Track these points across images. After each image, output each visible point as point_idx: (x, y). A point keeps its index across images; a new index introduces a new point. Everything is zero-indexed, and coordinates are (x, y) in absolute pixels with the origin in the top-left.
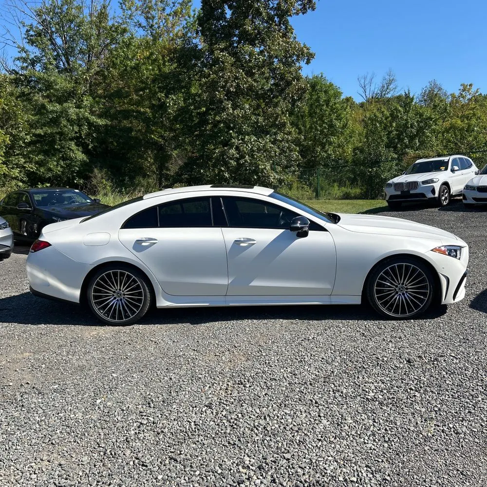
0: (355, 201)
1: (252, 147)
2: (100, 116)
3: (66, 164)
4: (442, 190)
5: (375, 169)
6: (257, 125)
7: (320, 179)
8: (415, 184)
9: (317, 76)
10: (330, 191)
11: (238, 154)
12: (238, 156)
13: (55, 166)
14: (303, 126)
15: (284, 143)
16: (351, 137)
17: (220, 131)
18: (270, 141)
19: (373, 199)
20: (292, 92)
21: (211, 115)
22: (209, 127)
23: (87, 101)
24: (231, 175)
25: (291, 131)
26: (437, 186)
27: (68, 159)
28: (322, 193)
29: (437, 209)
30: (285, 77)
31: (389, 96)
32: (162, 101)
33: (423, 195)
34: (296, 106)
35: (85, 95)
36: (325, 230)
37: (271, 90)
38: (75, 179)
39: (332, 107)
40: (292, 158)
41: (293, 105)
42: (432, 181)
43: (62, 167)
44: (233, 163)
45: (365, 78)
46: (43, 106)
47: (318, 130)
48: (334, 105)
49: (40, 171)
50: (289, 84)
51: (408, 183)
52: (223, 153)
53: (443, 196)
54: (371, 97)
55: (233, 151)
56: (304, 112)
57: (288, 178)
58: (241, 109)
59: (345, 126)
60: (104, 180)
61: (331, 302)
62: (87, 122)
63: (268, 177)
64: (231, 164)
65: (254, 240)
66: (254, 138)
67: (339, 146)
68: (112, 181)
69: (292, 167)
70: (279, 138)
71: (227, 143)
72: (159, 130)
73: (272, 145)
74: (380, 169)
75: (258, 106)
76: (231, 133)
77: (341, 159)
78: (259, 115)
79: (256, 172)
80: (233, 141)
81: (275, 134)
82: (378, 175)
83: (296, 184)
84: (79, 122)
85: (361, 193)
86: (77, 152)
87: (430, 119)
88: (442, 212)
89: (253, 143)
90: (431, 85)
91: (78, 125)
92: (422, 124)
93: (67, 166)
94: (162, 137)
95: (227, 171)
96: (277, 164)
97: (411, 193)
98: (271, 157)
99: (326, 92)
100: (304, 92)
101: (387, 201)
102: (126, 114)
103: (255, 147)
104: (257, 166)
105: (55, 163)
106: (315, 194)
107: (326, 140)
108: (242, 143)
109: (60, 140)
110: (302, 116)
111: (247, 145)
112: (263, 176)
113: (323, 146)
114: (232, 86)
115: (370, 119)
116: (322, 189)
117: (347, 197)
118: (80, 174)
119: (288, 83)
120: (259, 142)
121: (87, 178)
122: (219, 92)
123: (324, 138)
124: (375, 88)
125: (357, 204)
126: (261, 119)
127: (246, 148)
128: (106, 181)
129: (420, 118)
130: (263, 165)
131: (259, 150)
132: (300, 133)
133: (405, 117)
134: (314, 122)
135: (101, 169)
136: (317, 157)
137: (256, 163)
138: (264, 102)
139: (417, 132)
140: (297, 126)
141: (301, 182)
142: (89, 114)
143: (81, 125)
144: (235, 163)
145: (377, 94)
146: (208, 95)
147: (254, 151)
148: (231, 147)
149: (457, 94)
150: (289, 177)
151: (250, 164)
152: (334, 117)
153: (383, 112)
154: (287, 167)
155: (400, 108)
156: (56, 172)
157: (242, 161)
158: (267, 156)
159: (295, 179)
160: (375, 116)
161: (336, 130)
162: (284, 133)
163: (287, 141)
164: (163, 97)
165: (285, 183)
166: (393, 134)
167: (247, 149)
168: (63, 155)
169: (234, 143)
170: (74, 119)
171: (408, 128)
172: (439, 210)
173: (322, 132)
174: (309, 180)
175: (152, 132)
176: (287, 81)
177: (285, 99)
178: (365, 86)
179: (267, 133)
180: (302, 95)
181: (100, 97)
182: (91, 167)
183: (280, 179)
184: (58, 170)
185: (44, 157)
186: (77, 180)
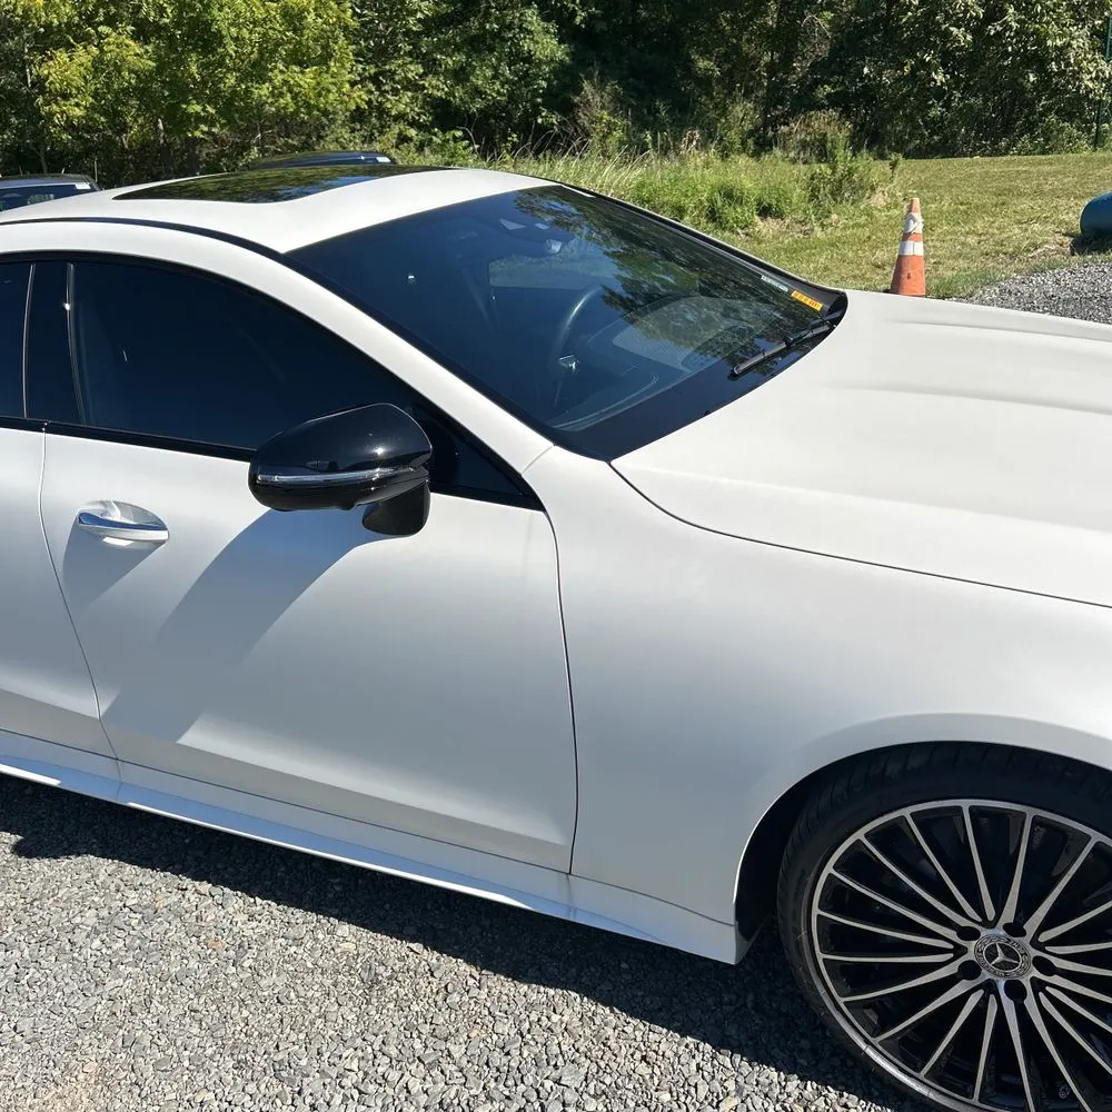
11: (981, 4)
12: (982, 11)
13: (489, 81)
27: (522, 59)
38: (539, 113)
43: (505, 81)
44: (963, 36)
49: (455, 97)
60: (605, 113)
61: (570, 908)
63: (1077, 74)
64: (954, 39)
86: (541, 37)
93: (521, 78)
95: (944, 65)
104: (1041, 41)
105: (489, 73)
118: (553, 99)
128: (609, 114)
130: (1062, 36)
135: (601, 82)
144: (969, 37)
151: (1020, 35)
157: (993, 29)
182: (577, 76)
184: (496, 91)
185: (469, 56)
186: (543, 114)
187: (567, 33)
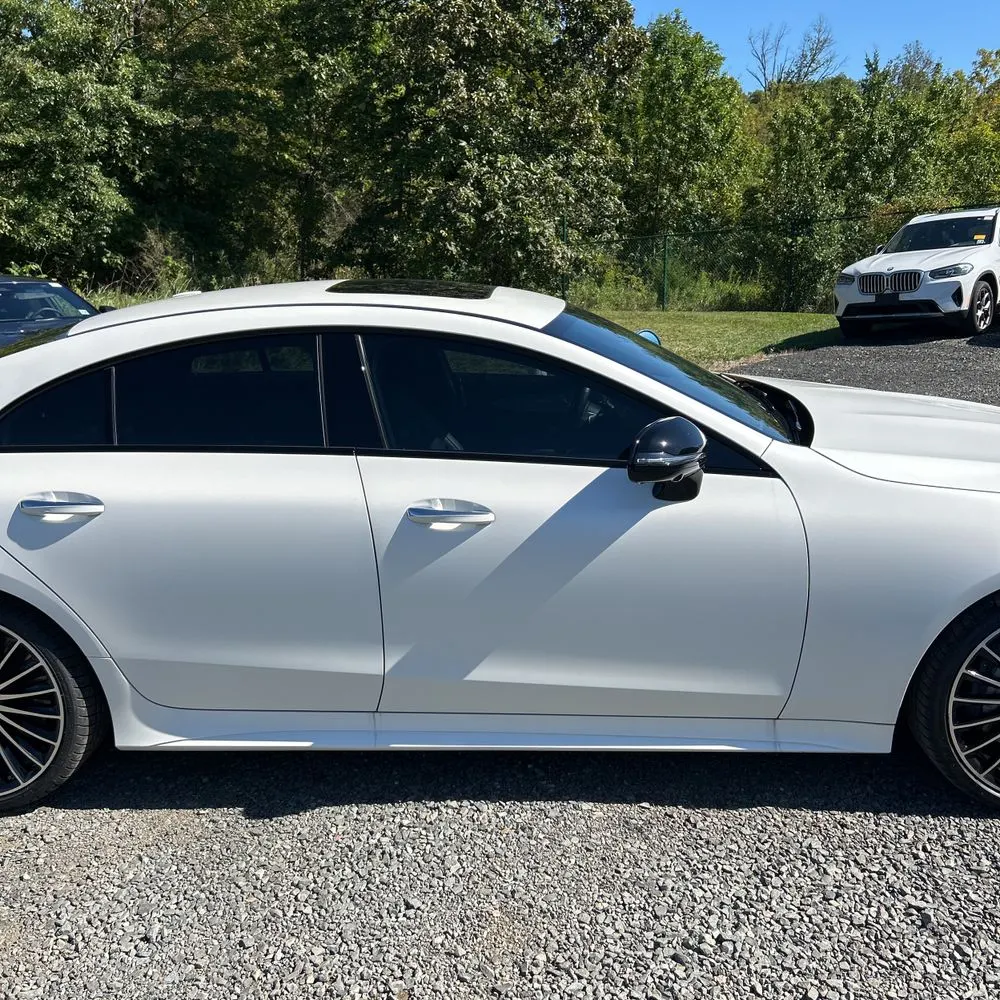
0: (752, 316)
1: (513, 182)
2: (159, 105)
3: (80, 218)
4: (978, 294)
5: (800, 239)
6: (526, 130)
7: (670, 261)
8: (911, 278)
9: (665, 18)
10: (690, 289)
11: (479, 197)
12: (480, 202)
13: (55, 223)
14: (632, 136)
15: (588, 174)
16: (739, 164)
17: (439, 141)
18: (555, 168)
19: (792, 309)
20: (610, 52)
21: (418, 103)
22: (415, 135)
23: (128, 66)
24: (462, 248)
25: (604, 147)
26: (968, 283)
27: (86, 207)
28: (674, 294)
29: (963, 342)
30: (594, 12)
31: (815, 78)
32: (303, 67)
33: (932, 306)
34: (617, 86)
35: (124, 52)
36: (769, 472)
37: (560, 45)
38: (105, 254)
39: (699, 92)
40: (606, 209)
41: (610, 84)
42: (955, 270)
43: (71, 225)
44: (468, 219)
45: (765, 38)
46: (24, 79)
47: (665, 146)
48: (705, 87)
49: (19, 235)
50: (602, 29)
51: (895, 274)
52: (443, 197)
53: (979, 307)
54: (775, 80)
55: (467, 192)
56: (634, 103)
57: (595, 258)
58: (487, 91)
59: (726, 138)
60: (170, 258)
61: (775, 743)
62: (127, 119)
63: (550, 254)
64: (462, 221)
65: (484, 510)
66: (517, 161)
67: (712, 185)
68: (189, 260)
69: (605, 233)
70: (576, 162)
71: (453, 173)
72: (302, 141)
73: (560, 179)
74: (813, 238)
75: (530, 85)
76: (463, 148)
77: (715, 216)
78: (530, 106)
79: (521, 242)
80: (469, 165)
81: (569, 152)
82: (805, 254)
83: (612, 273)
84: (109, 116)
85: (764, 296)
86: (105, 190)
87: (925, 121)
88: (982, 351)
89: (516, 172)
90: (909, 53)
91: (107, 125)
92: (904, 135)
93: (85, 223)
94: (309, 158)
95: (455, 239)
96: (570, 225)
97: (901, 299)
98: (556, 206)
99: (685, 55)
100: (637, 53)
101: (838, 318)
102: (224, 103)
103: (520, 182)
104: (524, 229)
105: (55, 216)
106: (656, 295)
107: (684, 169)
108: (490, 173)
109: (64, 161)
110: (630, 112)
111: (501, 177)
112: (538, 253)
113: (676, 182)
114: (467, 32)
115: (786, 121)
116: (673, 285)
117: (730, 304)
118: (117, 243)
119: (600, 30)
120: (530, 170)
121: (131, 252)
122: (436, 46)
123: (678, 166)
124: (784, 61)
125: (756, 323)
126: (534, 115)
127: (497, 184)
128: (174, 259)
129: (902, 119)
130: (538, 226)
131: (529, 189)
132: (624, 152)
133: (867, 118)
134: (656, 129)
135: (163, 232)
136: (661, 209)
137: (521, 221)
138: (542, 74)
139: (893, 154)
140: (618, 136)
141: (624, 267)
142: (133, 98)
143: (114, 126)
144: (473, 220)
145: (788, 74)
146: (411, 56)
147: (517, 192)
148: (464, 181)
149: (968, 73)
150: (597, 256)
151: (509, 223)
152: (703, 114)
153: (816, 105)
154: (592, 232)
155: (856, 97)
156: (59, 237)
157: (488, 216)
158: (546, 205)
159: (611, 260)
160: (798, 113)
161: (706, 147)
162: (589, 152)
163: (596, 171)
164: (305, 58)
165: (587, 269)
166: (836, 159)
167: (500, 186)
168: (73, 197)
169: (469, 171)
170: (98, 111)
171: (873, 143)
172: (968, 342)
173: (674, 150)
174: (641, 261)
175: (285, 147)
176: (597, 23)
177: (591, 67)
178: (763, 55)
179: (549, 149)
180: (632, 60)
181: (159, 57)
182: (141, 225)
183: (577, 258)
184: (63, 233)
185: (30, 200)
186: (108, 255)
187: (127, 188)
